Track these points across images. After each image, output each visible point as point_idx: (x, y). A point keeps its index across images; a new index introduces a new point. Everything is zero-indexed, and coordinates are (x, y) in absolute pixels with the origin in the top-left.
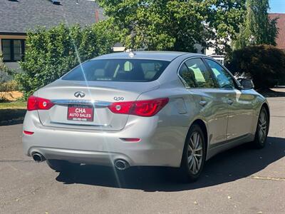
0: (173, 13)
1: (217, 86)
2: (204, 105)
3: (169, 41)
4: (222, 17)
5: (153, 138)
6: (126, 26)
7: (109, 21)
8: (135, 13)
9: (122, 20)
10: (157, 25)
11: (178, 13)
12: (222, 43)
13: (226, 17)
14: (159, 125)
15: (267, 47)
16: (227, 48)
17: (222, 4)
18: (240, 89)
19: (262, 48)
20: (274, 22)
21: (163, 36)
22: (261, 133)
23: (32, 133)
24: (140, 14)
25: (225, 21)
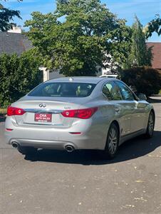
0: (82, 44)
1: (124, 99)
2: (117, 111)
3: (79, 64)
4: (116, 47)
5: (89, 132)
6: (48, 53)
7: (35, 50)
8: (55, 44)
9: (46, 49)
10: (71, 53)
11: (85, 44)
12: (116, 65)
13: (119, 47)
14: (93, 124)
15: (146, 67)
16: (119, 68)
17: (116, 38)
18: (137, 100)
19: (143, 68)
20: (150, 49)
21: (74, 61)
22: (150, 128)
23: (11, 130)
24: (58, 45)
25: (118, 50)
